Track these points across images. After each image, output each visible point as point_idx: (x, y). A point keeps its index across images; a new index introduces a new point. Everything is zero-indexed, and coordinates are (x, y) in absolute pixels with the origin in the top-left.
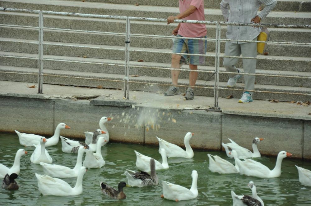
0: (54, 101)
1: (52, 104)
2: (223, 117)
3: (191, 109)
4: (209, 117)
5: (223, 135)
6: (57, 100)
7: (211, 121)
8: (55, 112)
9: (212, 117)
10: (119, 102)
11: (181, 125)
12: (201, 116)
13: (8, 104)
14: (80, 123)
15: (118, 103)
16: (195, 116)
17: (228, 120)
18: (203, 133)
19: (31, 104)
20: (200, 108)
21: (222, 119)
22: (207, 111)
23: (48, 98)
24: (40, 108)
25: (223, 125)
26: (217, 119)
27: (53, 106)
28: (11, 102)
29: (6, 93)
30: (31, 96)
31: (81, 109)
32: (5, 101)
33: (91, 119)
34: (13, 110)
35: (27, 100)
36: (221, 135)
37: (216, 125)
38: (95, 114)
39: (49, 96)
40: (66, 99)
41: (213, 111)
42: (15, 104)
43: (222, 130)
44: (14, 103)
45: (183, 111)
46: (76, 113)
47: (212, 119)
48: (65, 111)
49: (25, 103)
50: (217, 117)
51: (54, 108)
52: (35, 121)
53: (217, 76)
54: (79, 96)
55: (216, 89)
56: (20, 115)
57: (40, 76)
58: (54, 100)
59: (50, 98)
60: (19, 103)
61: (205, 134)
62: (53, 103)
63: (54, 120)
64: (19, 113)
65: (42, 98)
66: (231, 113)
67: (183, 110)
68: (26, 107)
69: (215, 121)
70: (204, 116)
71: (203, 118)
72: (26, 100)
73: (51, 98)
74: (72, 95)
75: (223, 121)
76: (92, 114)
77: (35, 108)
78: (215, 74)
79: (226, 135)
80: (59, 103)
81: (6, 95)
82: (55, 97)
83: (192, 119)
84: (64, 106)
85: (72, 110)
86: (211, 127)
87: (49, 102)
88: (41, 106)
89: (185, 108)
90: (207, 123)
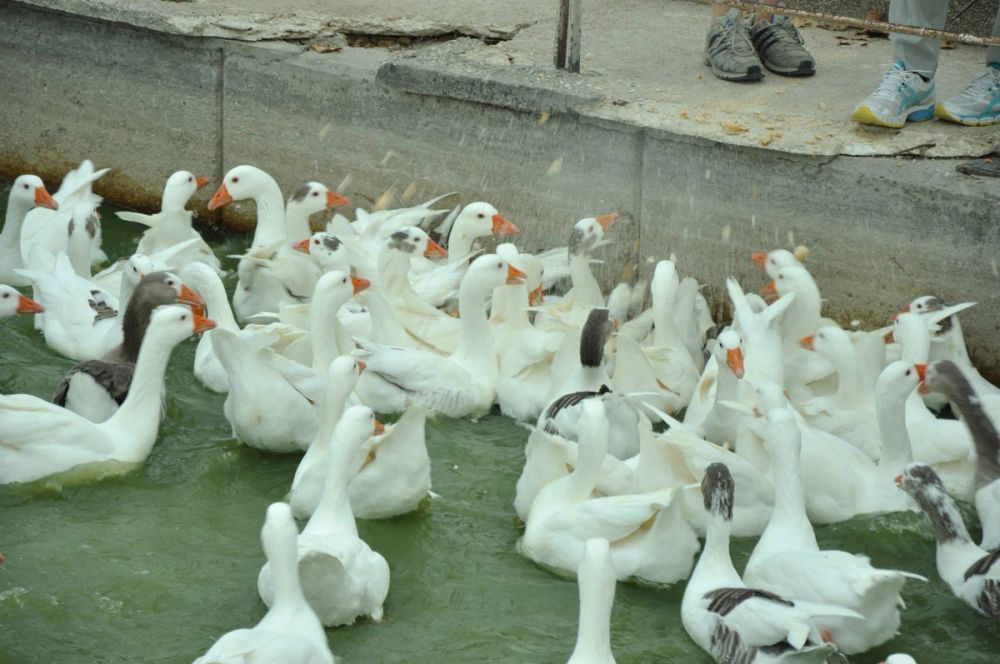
0: (221, 50)
1: (212, 64)
4: (969, 209)
6: (233, 46)
7: (979, 235)
8: (225, 104)
9: (982, 211)
10: (512, 87)
12: (926, 200)
13: (19, 38)
15: (508, 91)
16: (895, 196)
19: (119, 50)
20: (932, 152)
22: (965, 172)
23: (186, 31)
24: (158, 76)
27: (214, 72)
30: (113, 10)
31: (341, 103)
34: (40, 75)
35: (99, 30)
38: (407, 137)
39: (196, 22)
40: (286, 40)
41: (995, 176)
42: (47, 41)
44: (43, 37)
45: (835, 165)
46: (318, 118)
47: (986, 219)
48: (271, 103)
51: (220, 85)
52: (134, 139)
54: (358, 23)
56: (69, 104)
58: (220, 44)
59: (196, 28)
60: (65, 39)
62: (216, 56)
63: (220, 145)
64: (65, 92)
65: (160, 29)
67: (836, 157)
68: (98, 64)
70: (939, 202)
71: (935, 209)
72: (94, 30)
73: (207, 33)
74: (325, 18)
77: (134, 73)
80: (245, 63)
82: (224, 28)
83: (880, 212)
84: (265, 80)
85: (304, 105)
86: (975, 263)
87: (198, 51)
88: (163, 65)
89: (848, 150)
90: (955, 242)
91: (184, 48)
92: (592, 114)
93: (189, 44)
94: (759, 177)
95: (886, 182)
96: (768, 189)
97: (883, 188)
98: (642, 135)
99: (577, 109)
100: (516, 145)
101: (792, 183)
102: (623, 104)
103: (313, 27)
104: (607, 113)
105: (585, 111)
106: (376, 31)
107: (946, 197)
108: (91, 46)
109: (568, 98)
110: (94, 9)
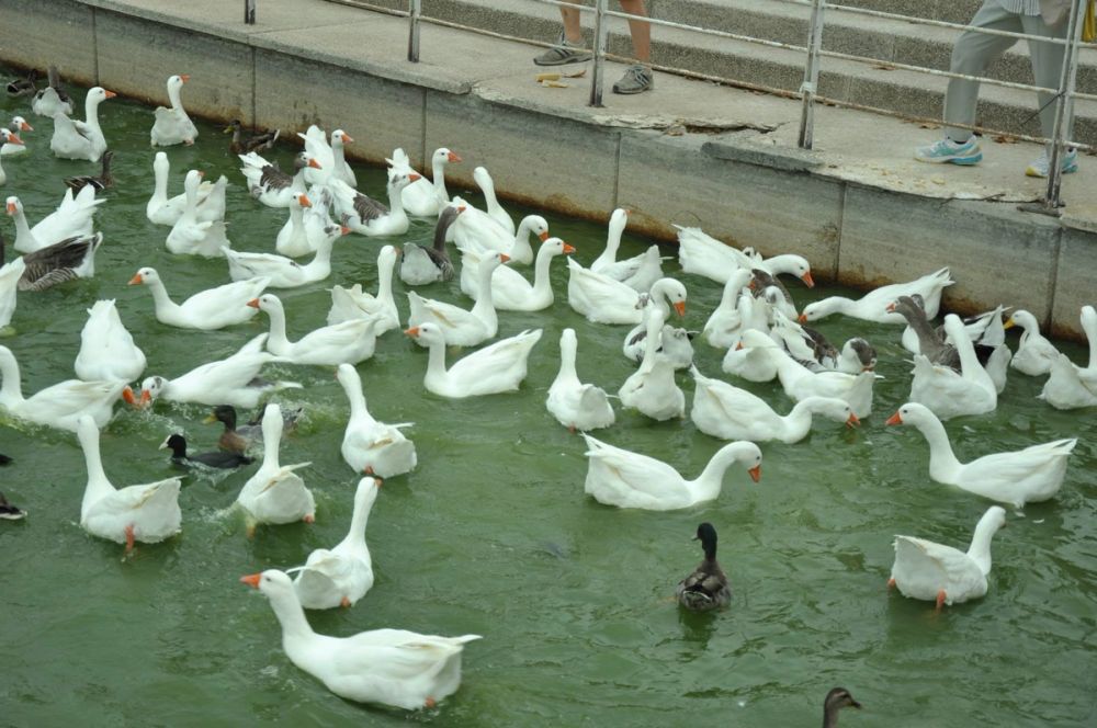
0: (619, 133)
1: (614, 140)
2: (1063, 235)
3: (974, 200)
4: (1022, 230)
5: (1058, 288)
6: (626, 131)
7: (1027, 244)
8: (620, 162)
9: (1030, 231)
10: (774, 157)
11: (937, 244)
12: (999, 224)
13: (516, 126)
14: (678, 200)
15: (772, 158)
16: (982, 222)
17: (1078, 245)
18: (999, 276)
19: (567, 133)
20: (1004, 198)
21: (1059, 241)
22: (1021, 210)
23: (602, 123)
24: (586, 146)
25: (1061, 260)
26: (1045, 240)
27: (615, 145)
28: (523, 122)
29: (509, 98)
30: (565, 111)
31: (681, 162)
32: (508, 118)
33: (706, 193)
34: (525, 145)
35: (557, 122)
36: (1053, 286)
37: (1040, 257)
38: (717, 182)
39: (607, 118)
40: (654, 128)
41: (1038, 212)
42: (530, 127)
43: (1055, 274)
44: (529, 125)
45: (950, 204)
46: (669, 171)
47: (1031, 236)
48: (644, 162)
49: (552, 129)
50: (1044, 234)
51: (618, 152)
52: (572, 179)
53: (1063, 103)
54: (693, 120)
55: (1056, 146)
56: (540, 161)
57: (596, 57)
58: (619, 130)
59: (607, 122)
60: (539, 126)
61: (1004, 279)
62: (616, 137)
63: (616, 184)
64: (538, 154)
65: (588, 122)
66: (1085, 226)
67: (951, 199)
68: (556, 140)
69: (1039, 243)
70: (1007, 226)
71: (1004, 229)
72: (555, 122)
73: (612, 124)
74: (675, 117)
75: (1063, 248)
76: (707, 181)
77: (575, 144)
78: (1059, 99)
79: (1065, 290)
80: (630, 140)
81: (509, 103)
82: (622, 122)
83: (974, 230)
84: (642, 150)
85: (661, 163)
86: (1025, 260)
87: (607, 134)
88: (589, 141)
89: (957, 196)
90: (1014, 248)
91: (600, 132)
92: (817, 172)
93: (603, 130)
94: (907, 209)
95: (977, 214)
96: (913, 215)
97: (976, 217)
98: (843, 184)
99: (809, 169)
100: (775, 188)
101: (926, 213)
102: (835, 167)
103: (668, 122)
104: (825, 172)
105: (813, 170)
106: (702, 125)
107: (1010, 223)
108: (553, 130)
109: (805, 163)
110: (555, 111)
